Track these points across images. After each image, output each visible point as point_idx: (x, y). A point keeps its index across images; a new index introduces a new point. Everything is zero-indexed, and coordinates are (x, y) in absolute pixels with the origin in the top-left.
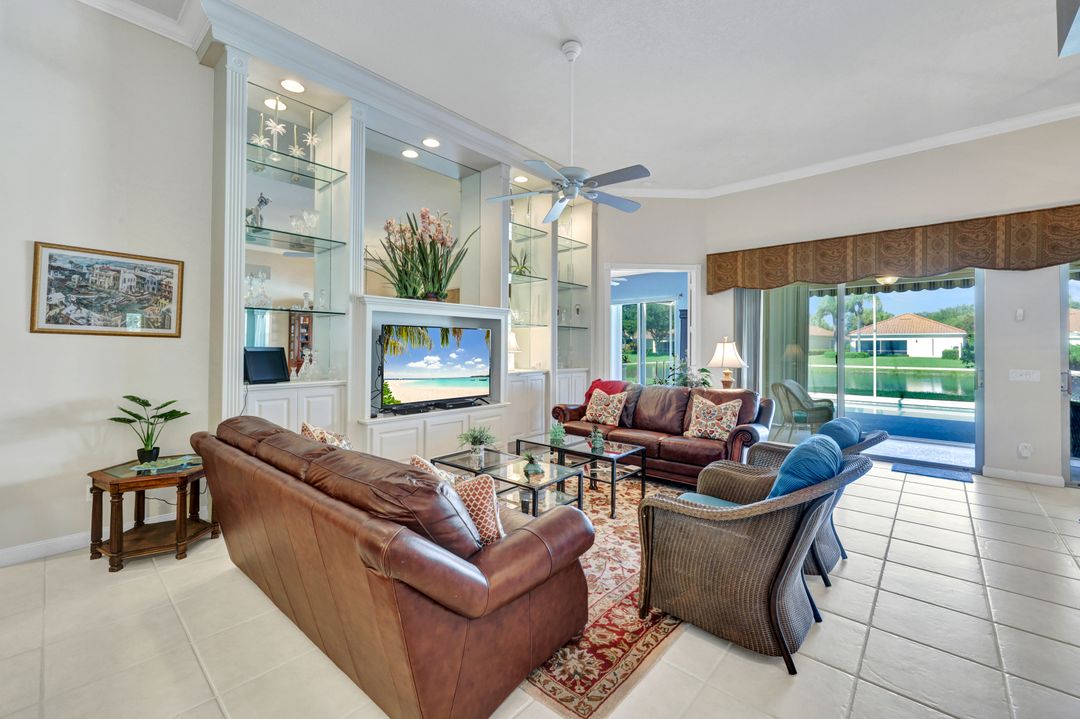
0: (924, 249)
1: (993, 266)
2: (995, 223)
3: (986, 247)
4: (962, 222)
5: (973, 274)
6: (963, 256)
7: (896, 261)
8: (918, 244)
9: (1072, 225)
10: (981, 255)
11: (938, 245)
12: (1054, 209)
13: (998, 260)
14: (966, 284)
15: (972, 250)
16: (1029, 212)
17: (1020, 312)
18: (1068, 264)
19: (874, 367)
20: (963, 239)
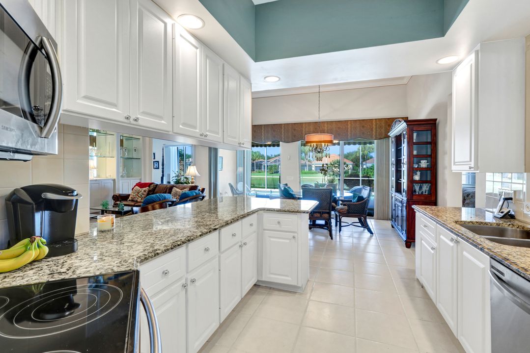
0: (264, 133)
2: (281, 126)
3: (279, 133)
5: (280, 143)
10: (279, 137)
13: (283, 139)
15: (276, 135)
17: (289, 157)
19: (266, 177)
20: (274, 131)
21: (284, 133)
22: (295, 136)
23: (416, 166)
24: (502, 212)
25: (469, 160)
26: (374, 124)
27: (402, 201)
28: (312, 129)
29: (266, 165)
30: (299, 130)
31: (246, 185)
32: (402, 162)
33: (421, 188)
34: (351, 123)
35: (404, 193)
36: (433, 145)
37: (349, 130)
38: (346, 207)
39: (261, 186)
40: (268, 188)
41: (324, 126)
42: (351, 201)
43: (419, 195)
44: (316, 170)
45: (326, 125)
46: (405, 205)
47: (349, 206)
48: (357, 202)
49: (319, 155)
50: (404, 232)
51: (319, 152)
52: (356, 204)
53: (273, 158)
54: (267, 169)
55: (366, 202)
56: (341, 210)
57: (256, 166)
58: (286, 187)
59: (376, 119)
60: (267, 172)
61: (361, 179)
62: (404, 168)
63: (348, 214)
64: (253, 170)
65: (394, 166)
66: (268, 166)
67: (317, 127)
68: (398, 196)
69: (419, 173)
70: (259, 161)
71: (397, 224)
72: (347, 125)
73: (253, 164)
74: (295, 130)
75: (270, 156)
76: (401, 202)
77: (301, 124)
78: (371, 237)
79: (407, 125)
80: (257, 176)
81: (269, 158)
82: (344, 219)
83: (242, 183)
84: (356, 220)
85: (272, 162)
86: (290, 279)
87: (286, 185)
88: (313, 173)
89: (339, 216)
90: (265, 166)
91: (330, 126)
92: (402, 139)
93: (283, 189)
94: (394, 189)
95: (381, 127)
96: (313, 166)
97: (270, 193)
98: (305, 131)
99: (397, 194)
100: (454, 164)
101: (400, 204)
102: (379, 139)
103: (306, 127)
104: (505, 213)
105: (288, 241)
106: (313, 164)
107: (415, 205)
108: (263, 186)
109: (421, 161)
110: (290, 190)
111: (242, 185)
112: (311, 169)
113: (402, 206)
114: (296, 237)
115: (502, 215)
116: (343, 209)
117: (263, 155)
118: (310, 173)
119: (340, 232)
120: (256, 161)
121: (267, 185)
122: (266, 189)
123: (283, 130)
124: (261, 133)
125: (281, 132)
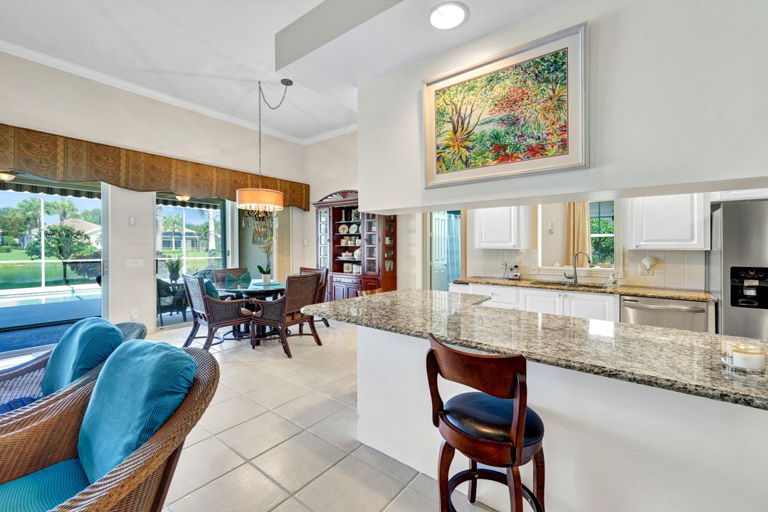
0: (66, 157)
1: (117, 184)
2: (119, 151)
3: (113, 168)
4: (97, 145)
6: (97, 172)
7: (38, 161)
8: (60, 149)
9: (161, 168)
10: (110, 174)
11: (77, 157)
12: (152, 155)
13: (121, 180)
15: (104, 169)
17: (132, 219)
20: (97, 158)
21: (127, 168)
22: (153, 180)
26: (279, 185)
28: (190, 174)
30: (163, 169)
34: (251, 178)
40: (49, 284)
43: (388, 272)
45: (215, 172)
72: (247, 179)
74: (153, 167)
77: (168, 160)
98: (176, 176)
103: (178, 168)
121: (47, 278)
122: (43, 288)
123: (123, 161)
124: (55, 156)
125: (119, 165)
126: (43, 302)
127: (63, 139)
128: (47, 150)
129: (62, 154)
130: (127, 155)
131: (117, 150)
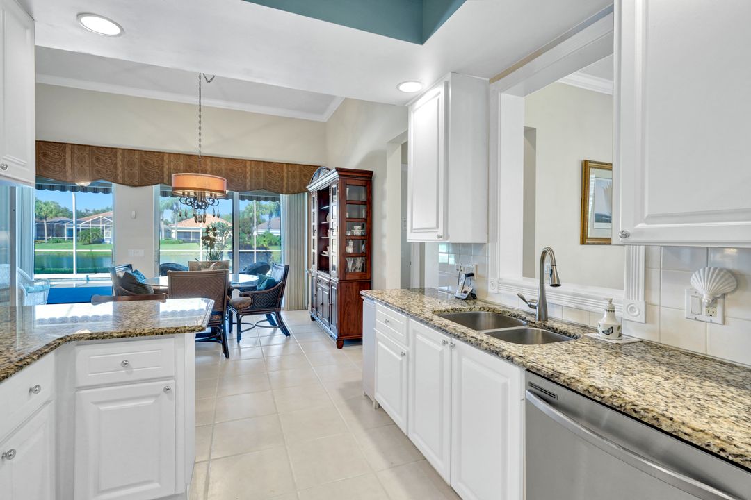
0: (72, 161)
1: (116, 181)
2: (116, 152)
3: (111, 167)
4: (98, 148)
5: (111, 185)
6: (98, 172)
7: (52, 167)
8: (68, 155)
9: (154, 163)
10: (109, 173)
11: (82, 160)
12: (146, 151)
13: (118, 178)
14: (106, 191)
15: (104, 168)
16: (134, 150)
17: (133, 213)
18: (159, 185)
19: (74, 251)
20: (98, 159)
21: (123, 166)
22: (146, 175)
23: (349, 234)
24: (465, 292)
25: (435, 226)
26: (286, 170)
27: (329, 283)
28: (182, 166)
29: (74, 228)
30: (156, 164)
31: (18, 269)
32: (330, 227)
33: (354, 263)
34: (251, 165)
35: (335, 272)
36: (368, 206)
37: (248, 175)
38: (249, 298)
39: (60, 269)
40: (78, 272)
41: (206, 165)
42: (255, 288)
43: (352, 273)
44: (179, 237)
45: (208, 162)
46: (334, 288)
47: (253, 297)
48: (266, 289)
49: (200, 212)
50: (334, 327)
51: (200, 207)
52: (264, 293)
53: (91, 215)
54: (77, 236)
55: (279, 287)
56: (240, 304)
57: (48, 230)
58: (130, 272)
59: (287, 164)
60: (77, 241)
61: (255, 251)
62: (334, 236)
63: (252, 310)
64: (39, 237)
65: (316, 234)
66: (78, 230)
67: (194, 163)
68: (323, 276)
69: (351, 243)
70: (58, 219)
71: (320, 315)
72: (245, 167)
73: (39, 227)
74: (146, 163)
75: (83, 211)
76: (330, 285)
77: (161, 155)
78: (287, 340)
79: (339, 175)
80: (49, 249)
81: (80, 215)
82: (245, 319)
83: (8, 266)
84: (264, 317)
85: (89, 223)
86: (157, 485)
87: (130, 266)
88: (173, 243)
89: (238, 315)
90: (71, 231)
91: (217, 165)
92: (331, 195)
93: (121, 275)
94: (315, 266)
95: (294, 177)
96: (174, 231)
97: (85, 282)
98: (169, 169)
99: (321, 273)
100: (412, 231)
101: (327, 288)
102: (292, 194)
103: (170, 161)
104: (469, 292)
105: (151, 401)
106: (174, 229)
107: (364, 289)
108: (66, 269)
109: (355, 227)
110: (138, 276)
111: (8, 271)
112: (170, 237)
113: (331, 291)
114: (173, 389)
115: (466, 295)
116: (244, 303)
117: (67, 210)
118: (168, 243)
119: (238, 342)
120: (48, 220)
121: (77, 266)
122: (74, 275)
123: (119, 160)
124: (64, 161)
125: (116, 164)
126: (74, 286)
127: (70, 146)
128: (58, 157)
129: (69, 159)
130: (123, 154)
131: (114, 151)
